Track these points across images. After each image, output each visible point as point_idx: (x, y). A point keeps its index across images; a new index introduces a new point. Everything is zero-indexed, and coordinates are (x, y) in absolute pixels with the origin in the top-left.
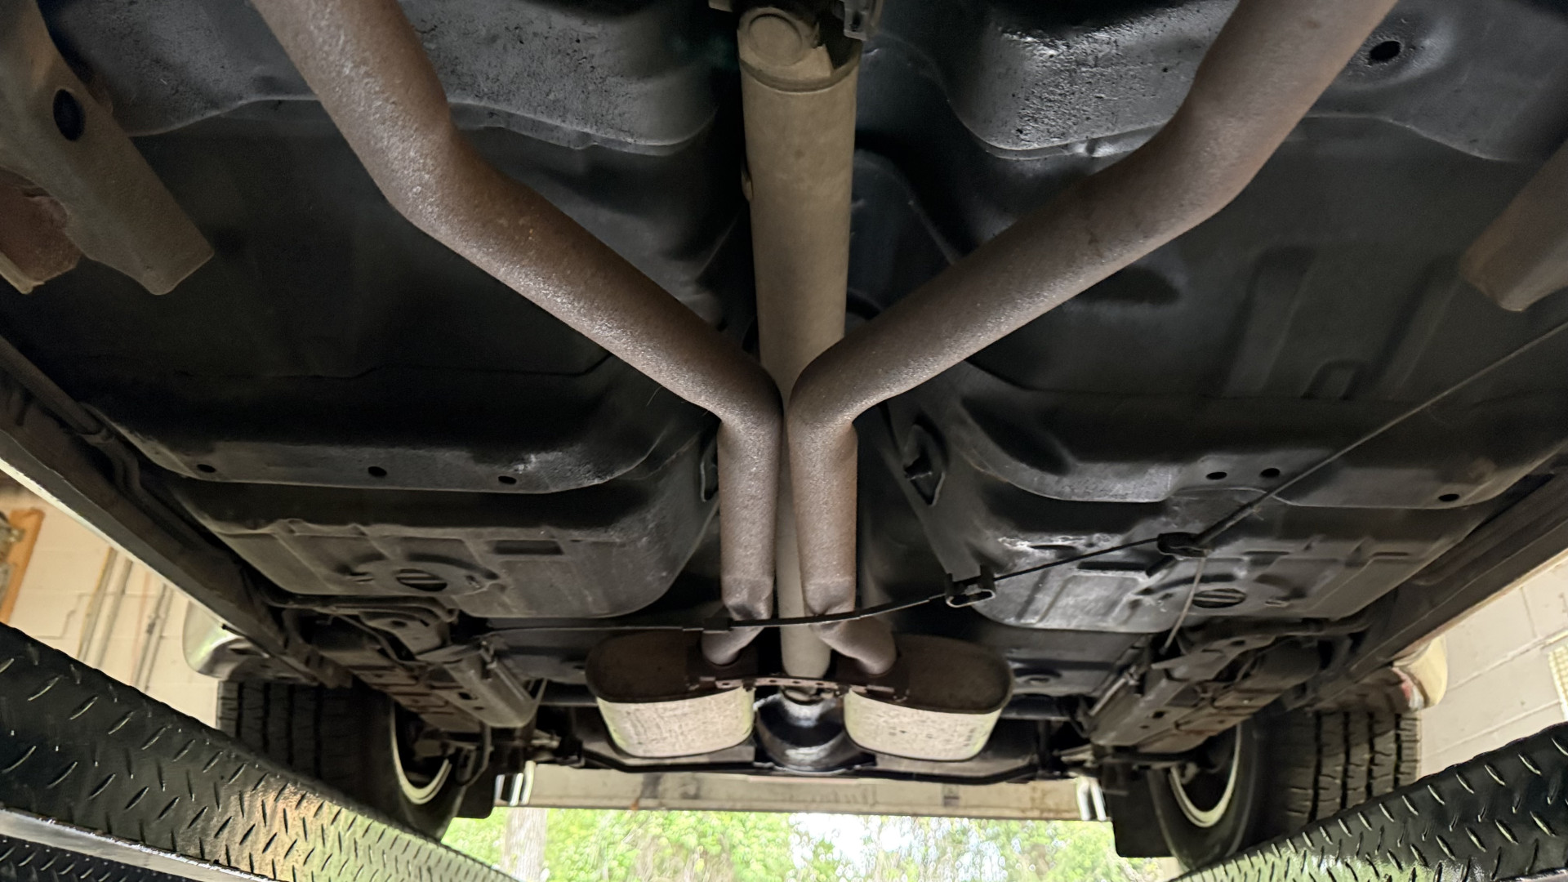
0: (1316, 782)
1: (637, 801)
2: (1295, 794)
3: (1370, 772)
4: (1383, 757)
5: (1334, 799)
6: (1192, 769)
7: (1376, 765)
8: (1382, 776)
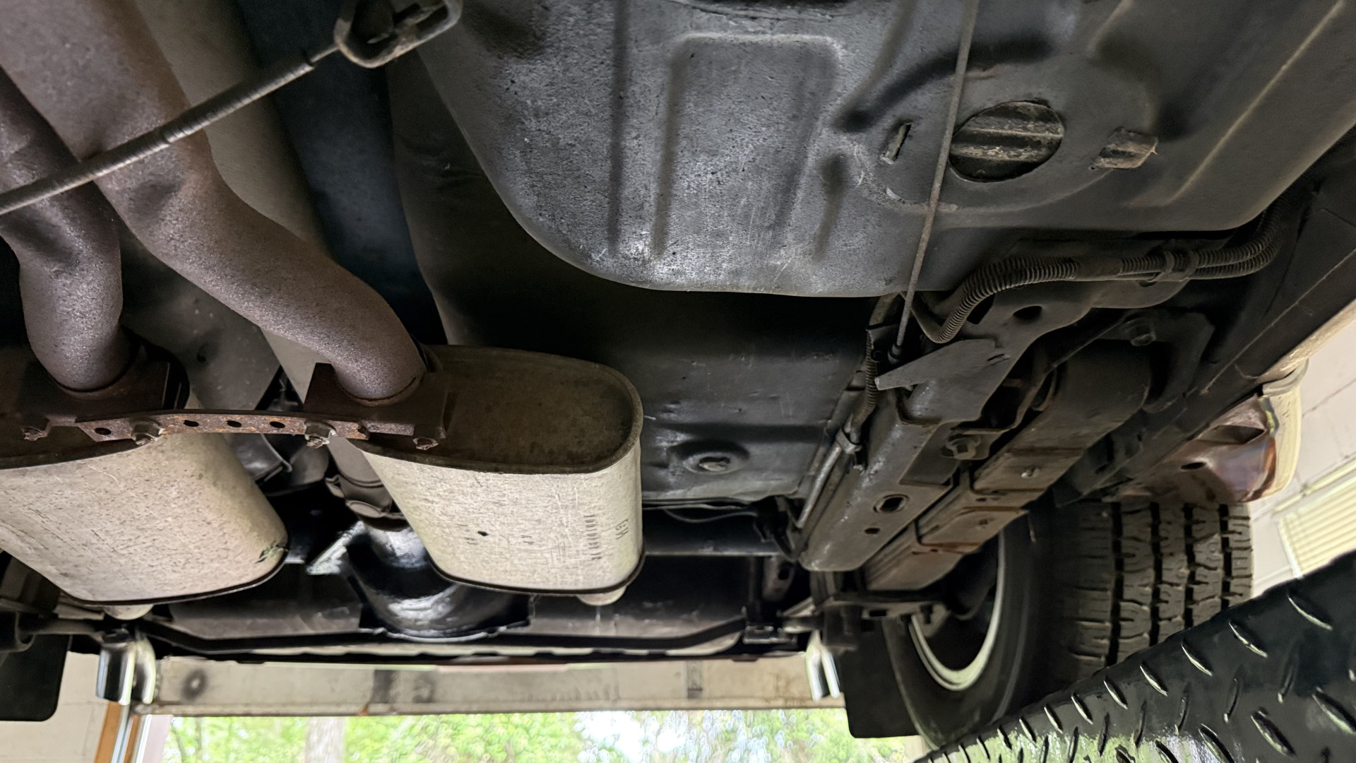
0: (1116, 610)
1: (367, 707)
2: (1087, 628)
3: (1189, 593)
4: (1206, 572)
5: (1140, 635)
6: (940, 613)
7: (1199, 583)
8: (1203, 600)
